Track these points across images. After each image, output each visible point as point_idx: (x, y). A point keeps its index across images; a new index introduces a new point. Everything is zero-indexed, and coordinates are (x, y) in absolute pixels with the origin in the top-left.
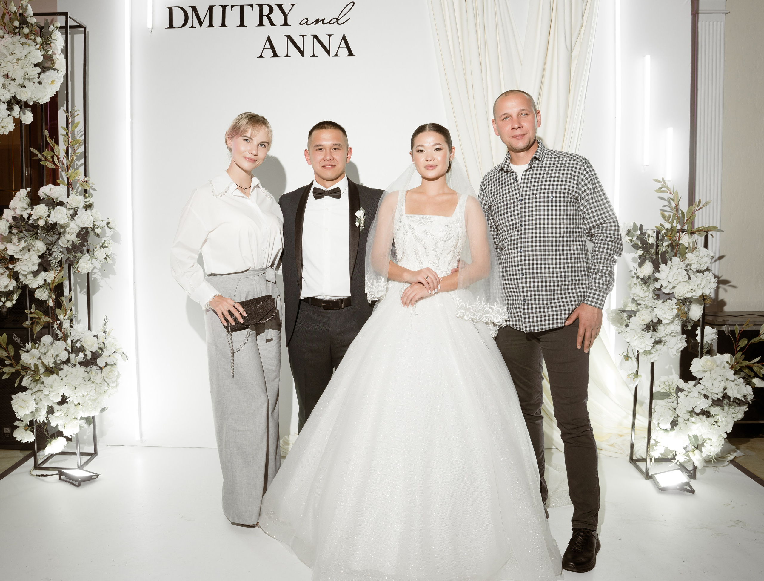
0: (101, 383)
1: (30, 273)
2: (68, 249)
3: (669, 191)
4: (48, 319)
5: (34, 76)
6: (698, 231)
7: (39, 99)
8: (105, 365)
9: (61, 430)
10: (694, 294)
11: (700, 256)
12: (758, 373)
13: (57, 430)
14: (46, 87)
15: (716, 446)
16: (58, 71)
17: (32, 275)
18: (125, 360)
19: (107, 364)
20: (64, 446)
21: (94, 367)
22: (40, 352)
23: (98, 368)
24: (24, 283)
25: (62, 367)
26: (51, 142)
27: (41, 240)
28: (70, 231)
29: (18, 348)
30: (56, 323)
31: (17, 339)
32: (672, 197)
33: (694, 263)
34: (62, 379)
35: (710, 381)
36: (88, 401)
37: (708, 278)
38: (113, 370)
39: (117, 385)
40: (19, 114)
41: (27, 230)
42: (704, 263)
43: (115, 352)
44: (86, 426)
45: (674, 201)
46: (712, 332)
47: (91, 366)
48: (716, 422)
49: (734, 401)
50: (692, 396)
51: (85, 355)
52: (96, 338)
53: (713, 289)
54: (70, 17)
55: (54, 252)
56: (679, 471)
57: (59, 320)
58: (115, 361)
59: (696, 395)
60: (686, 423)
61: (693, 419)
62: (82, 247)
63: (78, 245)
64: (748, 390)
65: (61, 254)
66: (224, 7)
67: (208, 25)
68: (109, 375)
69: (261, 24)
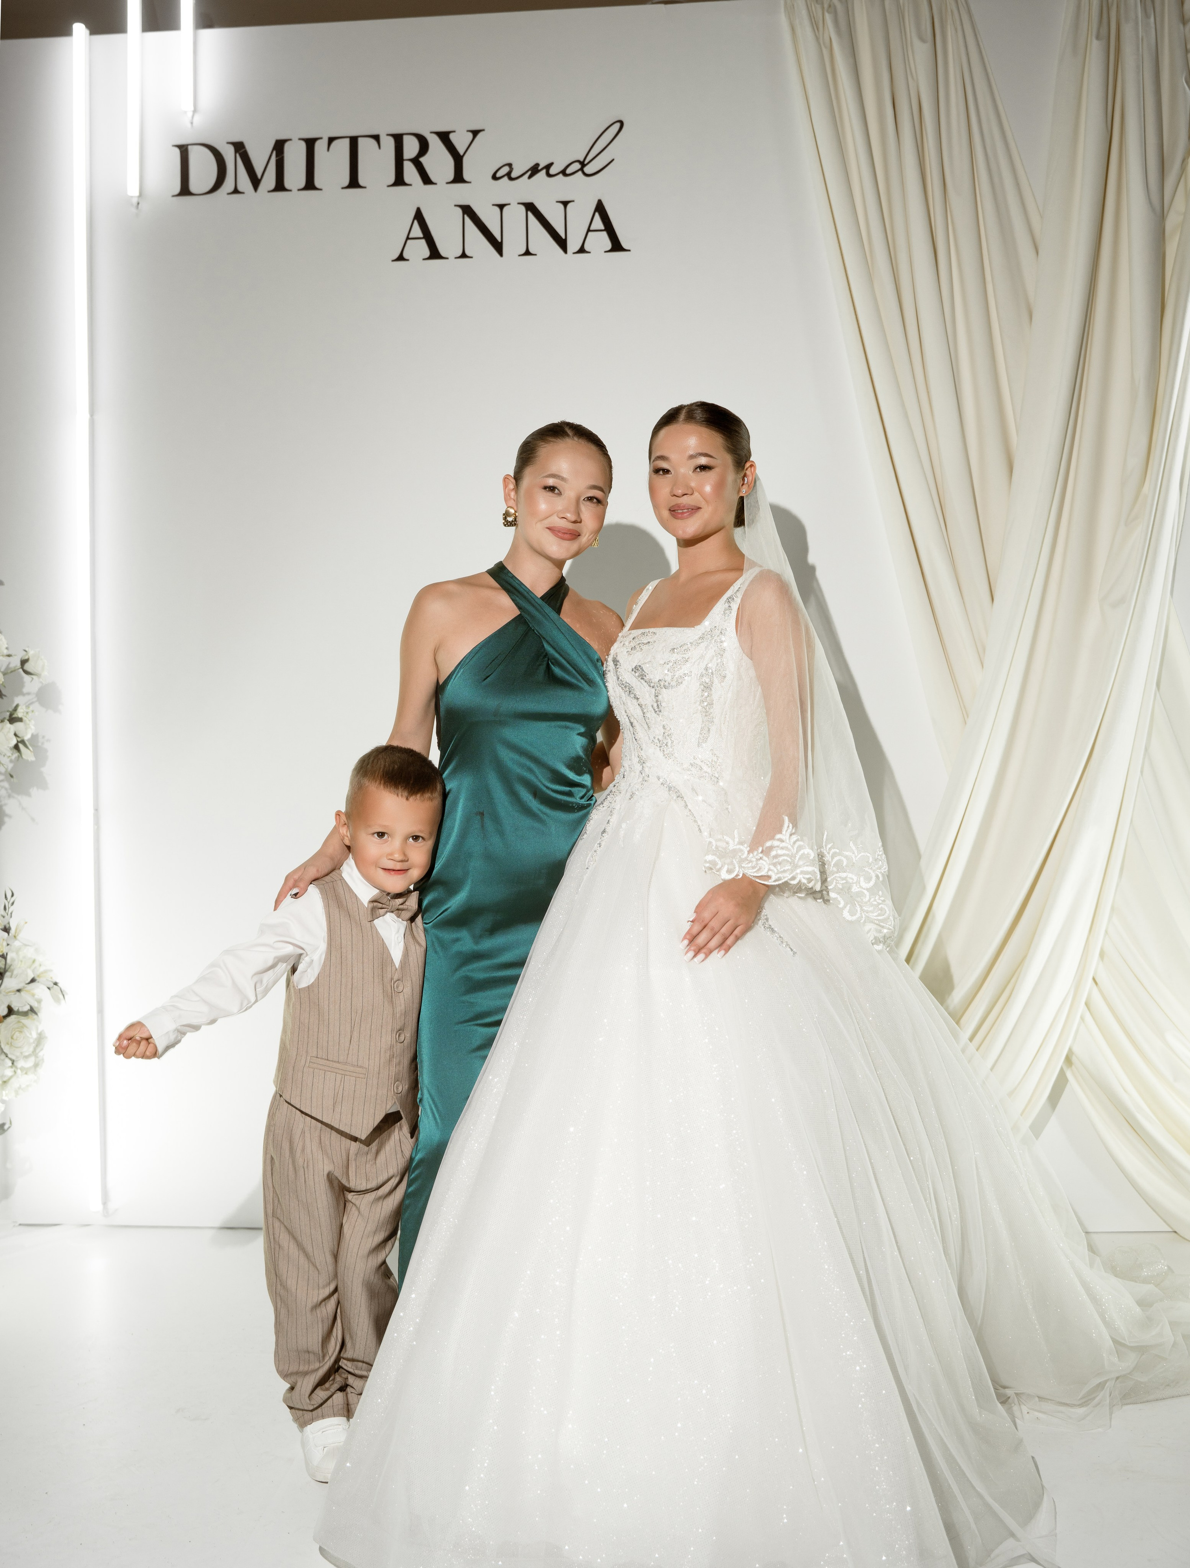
8: (5, 1012)
18: (57, 1000)
19: (11, 1011)
38: (24, 1026)
39: (36, 1065)
43: (33, 981)
58: (35, 1005)
66: (310, 143)
67: (273, 185)
68: (15, 1037)
69: (399, 180)
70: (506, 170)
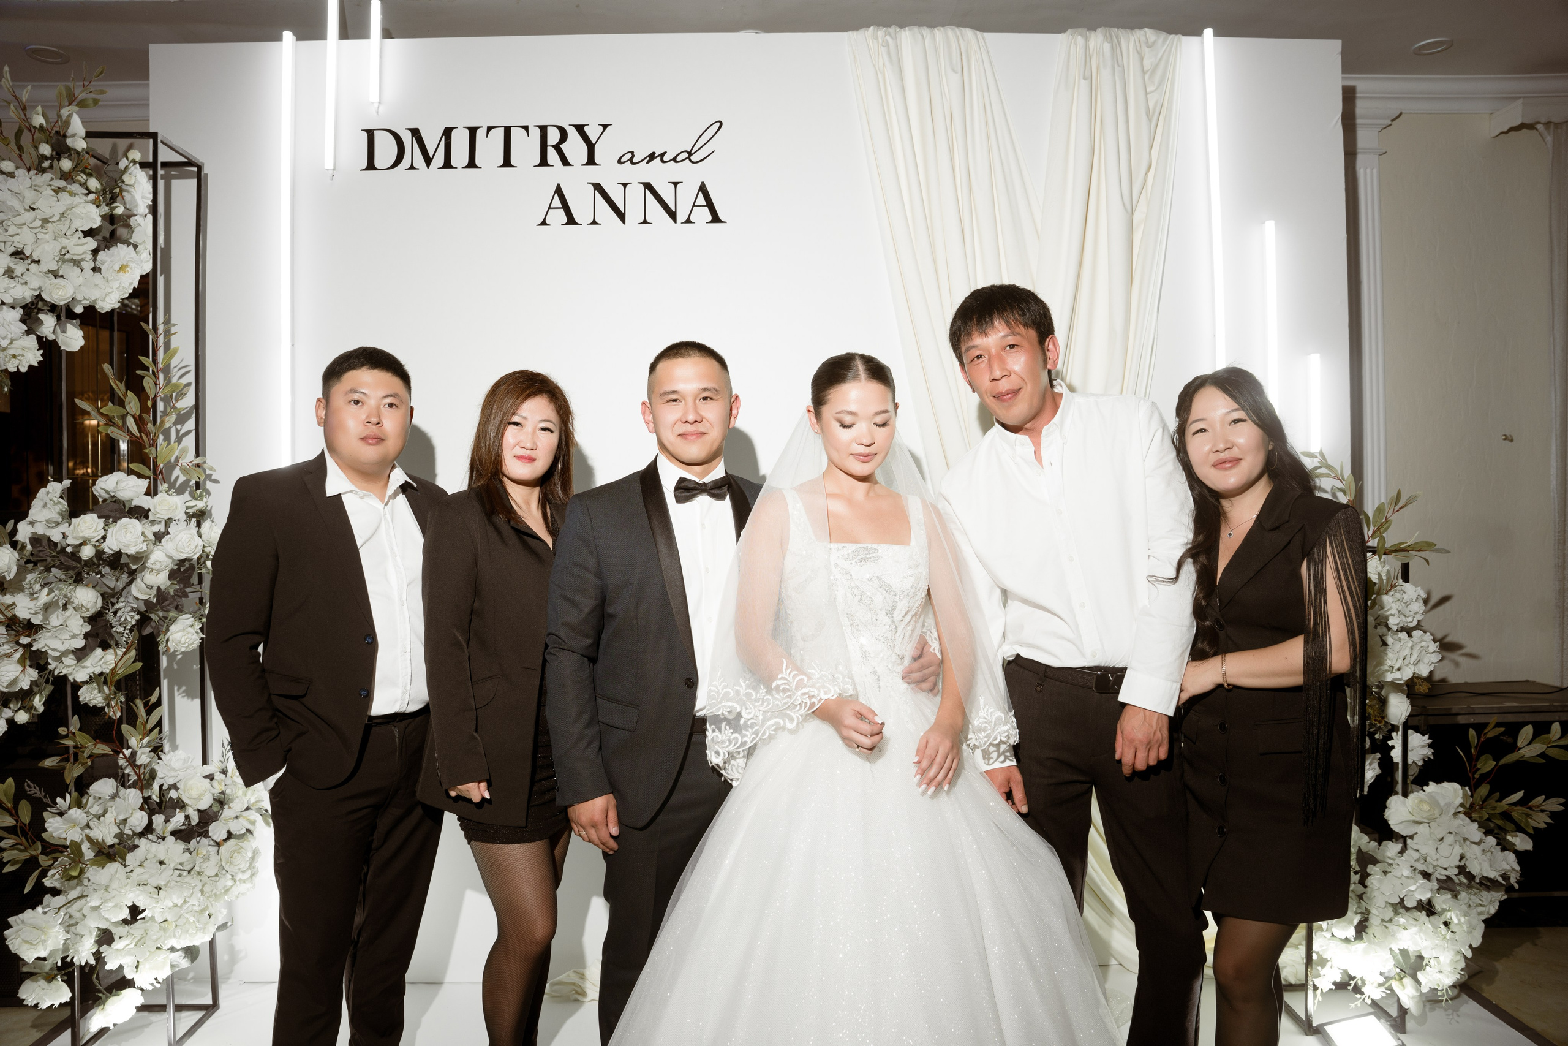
0: (217, 875)
1: (69, 654)
2: (147, 602)
3: (1333, 475)
4: (103, 749)
5: (83, 256)
6: (1395, 551)
7: (95, 301)
8: (225, 836)
9: (129, 976)
10: (1398, 675)
11: (1404, 601)
12: (1522, 825)
13: (119, 977)
14: (110, 279)
15: (1450, 972)
16: (135, 247)
17: (72, 656)
19: (230, 836)
20: (136, 1008)
21: (204, 841)
22: (87, 813)
23: (212, 843)
24: (56, 673)
25: (136, 842)
26: (119, 387)
27: (91, 585)
28: (153, 567)
29: (39, 809)
30: (121, 755)
31: (36, 791)
32: (1340, 485)
33: (1394, 615)
34: (132, 871)
35: (1430, 842)
36: (186, 915)
37: (1423, 644)
38: (242, 847)
39: (251, 877)
40: (54, 332)
41: (62, 567)
42: (1412, 614)
43: (248, 809)
44: (184, 963)
45: (1345, 494)
46: (1423, 743)
47: (198, 839)
48: (1446, 924)
49: (1481, 884)
50: (1399, 875)
51: (187, 817)
52: (208, 780)
53: (1433, 665)
54: (162, 142)
55: (120, 609)
56: (1373, 1018)
57: (128, 747)
59: (1407, 872)
60: (1387, 927)
61: (1402, 920)
62: (181, 597)
63: (172, 594)
64: (1509, 863)
65: (132, 614)
66: (473, 131)
67: (442, 164)
68: (234, 857)
69: (544, 162)
70: (630, 155)
